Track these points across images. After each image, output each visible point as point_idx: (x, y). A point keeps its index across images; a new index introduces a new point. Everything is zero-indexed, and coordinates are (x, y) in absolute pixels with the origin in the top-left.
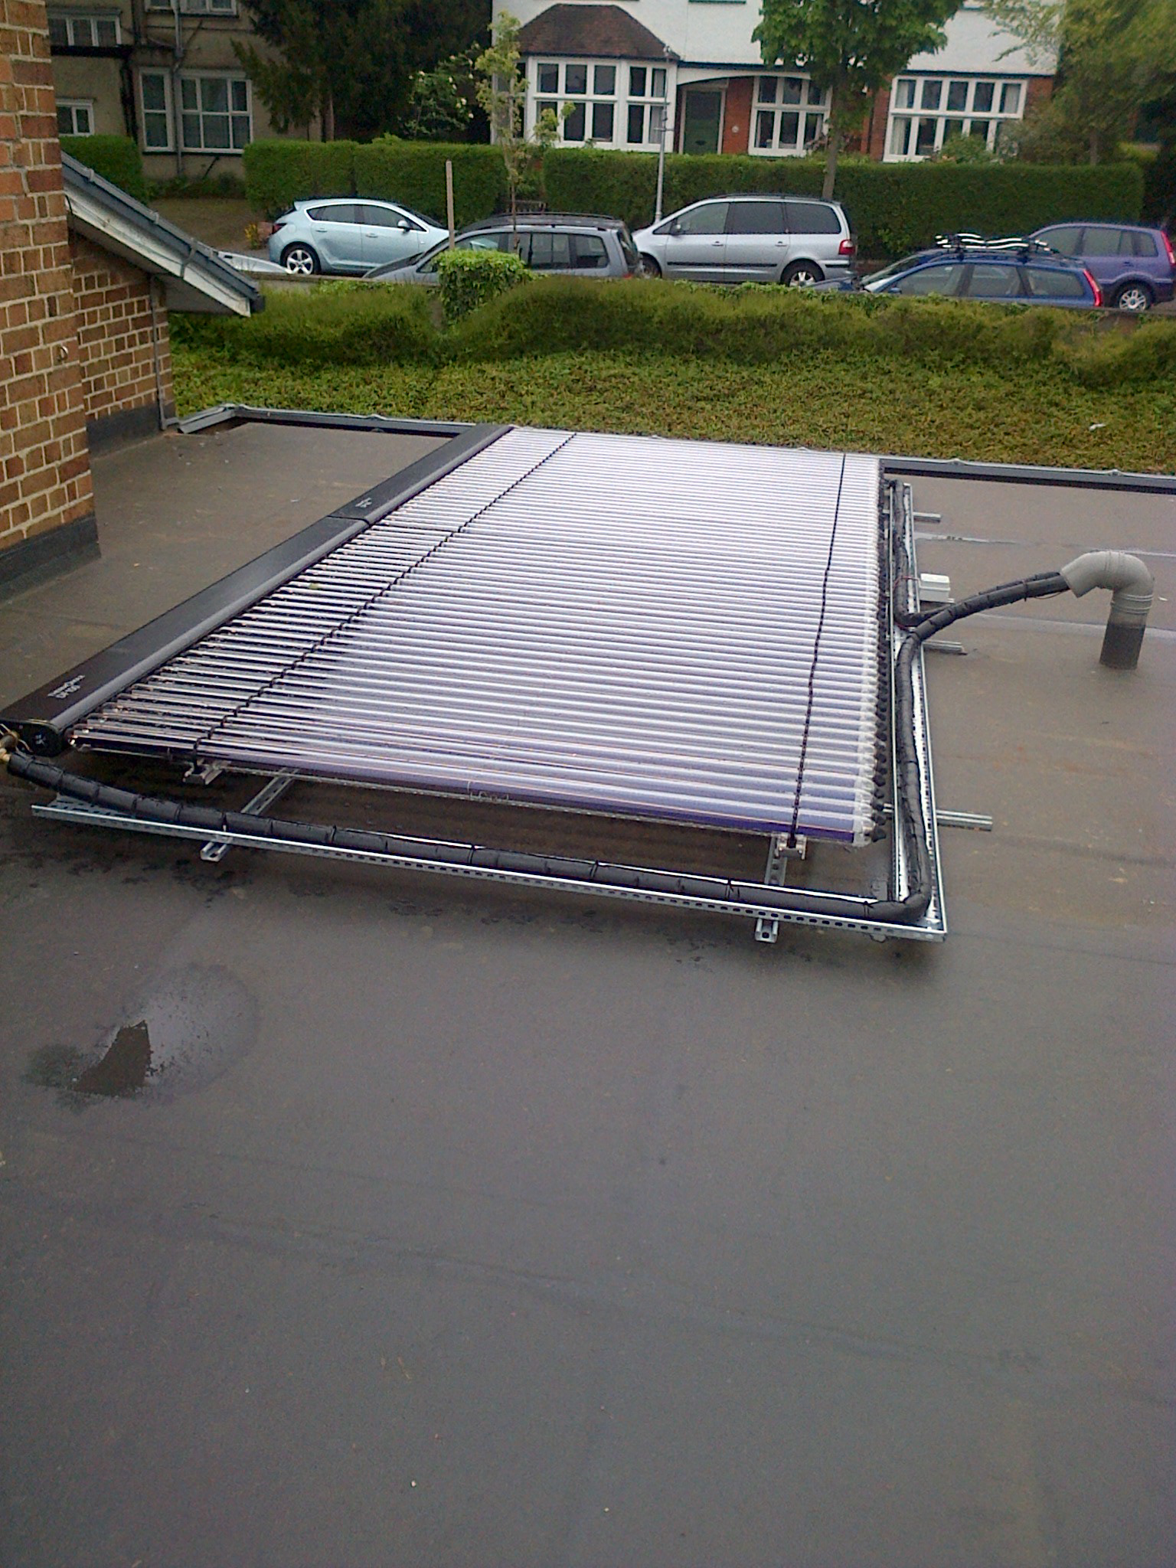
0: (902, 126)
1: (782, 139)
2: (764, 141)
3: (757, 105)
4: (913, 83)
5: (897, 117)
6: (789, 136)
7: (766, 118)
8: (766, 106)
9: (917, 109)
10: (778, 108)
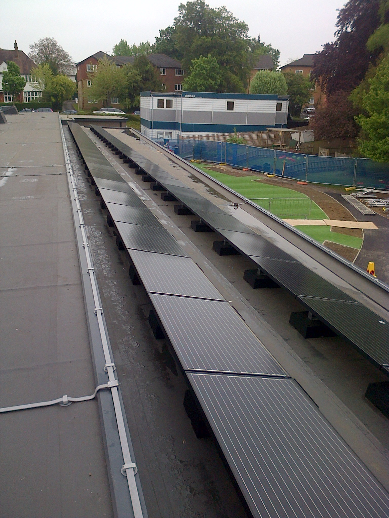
0: (26, 98)
1: (9, 100)
2: (6, 101)
3: (4, 96)
4: (26, 93)
5: (25, 97)
6: (10, 100)
7: (6, 98)
8: (6, 96)
9: (27, 96)
10: (8, 96)
